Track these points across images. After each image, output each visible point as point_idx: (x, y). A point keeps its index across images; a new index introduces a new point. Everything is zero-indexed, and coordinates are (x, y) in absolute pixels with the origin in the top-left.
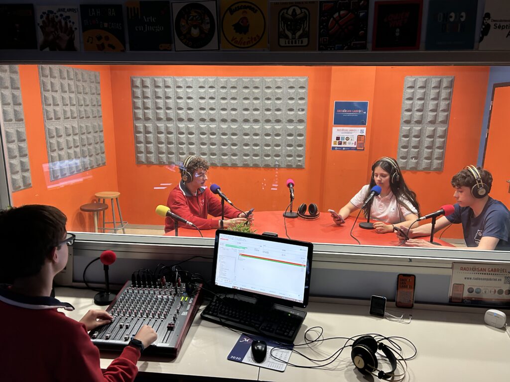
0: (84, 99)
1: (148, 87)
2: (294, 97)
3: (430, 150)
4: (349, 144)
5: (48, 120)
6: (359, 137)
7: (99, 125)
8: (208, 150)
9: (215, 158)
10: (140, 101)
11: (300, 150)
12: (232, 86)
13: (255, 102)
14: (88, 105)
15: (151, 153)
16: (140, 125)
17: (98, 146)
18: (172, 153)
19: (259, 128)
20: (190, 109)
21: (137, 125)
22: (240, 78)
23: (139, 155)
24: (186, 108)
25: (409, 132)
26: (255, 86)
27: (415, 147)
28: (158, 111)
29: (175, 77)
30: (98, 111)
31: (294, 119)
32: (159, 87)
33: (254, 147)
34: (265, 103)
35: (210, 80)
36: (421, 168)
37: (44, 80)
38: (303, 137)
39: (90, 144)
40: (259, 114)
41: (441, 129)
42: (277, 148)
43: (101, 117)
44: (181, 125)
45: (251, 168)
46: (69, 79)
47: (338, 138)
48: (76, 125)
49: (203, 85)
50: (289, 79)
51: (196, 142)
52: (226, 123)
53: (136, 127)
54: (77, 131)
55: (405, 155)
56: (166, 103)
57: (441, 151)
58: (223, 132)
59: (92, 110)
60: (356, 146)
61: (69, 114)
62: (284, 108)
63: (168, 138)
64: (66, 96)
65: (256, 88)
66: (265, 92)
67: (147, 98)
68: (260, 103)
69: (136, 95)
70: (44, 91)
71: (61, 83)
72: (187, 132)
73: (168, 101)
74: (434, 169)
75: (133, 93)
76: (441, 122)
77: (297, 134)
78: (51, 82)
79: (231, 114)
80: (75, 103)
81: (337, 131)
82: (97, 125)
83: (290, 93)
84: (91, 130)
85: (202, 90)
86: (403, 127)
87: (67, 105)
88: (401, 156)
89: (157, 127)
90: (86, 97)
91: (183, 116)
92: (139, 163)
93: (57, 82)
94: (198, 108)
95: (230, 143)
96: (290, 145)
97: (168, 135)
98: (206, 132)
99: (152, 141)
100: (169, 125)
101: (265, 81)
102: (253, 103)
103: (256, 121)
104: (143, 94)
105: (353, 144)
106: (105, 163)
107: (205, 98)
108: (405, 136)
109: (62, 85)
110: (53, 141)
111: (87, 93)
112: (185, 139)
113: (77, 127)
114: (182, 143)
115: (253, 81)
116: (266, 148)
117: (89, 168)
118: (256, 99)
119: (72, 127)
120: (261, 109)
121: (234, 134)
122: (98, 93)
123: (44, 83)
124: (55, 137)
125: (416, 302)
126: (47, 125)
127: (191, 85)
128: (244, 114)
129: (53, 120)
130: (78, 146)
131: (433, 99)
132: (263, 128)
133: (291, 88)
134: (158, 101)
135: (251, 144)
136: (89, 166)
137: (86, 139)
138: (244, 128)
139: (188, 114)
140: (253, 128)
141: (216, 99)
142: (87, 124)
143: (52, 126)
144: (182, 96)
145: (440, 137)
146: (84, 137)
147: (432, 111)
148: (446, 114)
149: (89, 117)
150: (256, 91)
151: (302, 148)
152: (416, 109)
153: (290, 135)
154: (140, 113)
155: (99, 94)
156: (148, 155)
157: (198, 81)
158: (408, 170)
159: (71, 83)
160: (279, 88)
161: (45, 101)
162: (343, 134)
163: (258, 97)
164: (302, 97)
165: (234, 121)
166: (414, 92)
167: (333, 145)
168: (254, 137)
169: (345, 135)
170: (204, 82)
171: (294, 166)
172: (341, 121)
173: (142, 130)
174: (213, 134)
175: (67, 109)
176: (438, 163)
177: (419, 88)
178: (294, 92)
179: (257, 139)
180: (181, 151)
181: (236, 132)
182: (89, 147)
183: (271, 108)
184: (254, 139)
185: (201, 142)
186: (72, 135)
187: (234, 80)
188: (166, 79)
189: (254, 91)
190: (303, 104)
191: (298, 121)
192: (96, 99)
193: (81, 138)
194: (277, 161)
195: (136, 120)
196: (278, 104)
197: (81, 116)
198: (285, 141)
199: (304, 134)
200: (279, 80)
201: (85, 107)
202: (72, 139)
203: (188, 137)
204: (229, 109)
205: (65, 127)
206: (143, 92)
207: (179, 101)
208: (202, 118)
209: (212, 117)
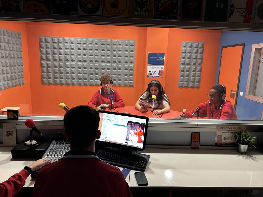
0: (13, 47)
1: (49, 42)
2: (128, 50)
3: (194, 78)
4: (156, 74)
6: (161, 71)
7: (21, 62)
8: (82, 77)
9: (86, 81)
10: (44, 49)
11: (131, 77)
12: (96, 43)
13: (108, 52)
15: (50, 78)
16: (44, 63)
17: (20, 74)
18: (62, 78)
19: (110, 65)
20: (73, 55)
21: (42, 63)
22: (100, 39)
23: (43, 79)
24: (70, 54)
25: (184, 69)
27: (187, 76)
28: (54, 55)
29: (64, 37)
30: (20, 54)
31: (128, 61)
32: (55, 42)
34: (113, 53)
35: (84, 39)
36: (190, 87)
38: (133, 71)
39: (15, 72)
40: (110, 58)
41: (198, 68)
42: (119, 76)
43: (22, 57)
44: (68, 63)
46: (4, 36)
47: (150, 71)
48: (7, 61)
49: (80, 42)
50: (125, 41)
51: (76, 72)
52: (92, 63)
53: (42, 64)
54: (8, 65)
55: (182, 80)
57: (199, 78)
58: (91, 67)
59: (17, 54)
60: (159, 75)
61: (4, 55)
62: (123, 56)
63: (60, 70)
65: (108, 44)
66: (113, 47)
67: (48, 48)
68: (110, 53)
69: (42, 47)
72: (71, 67)
73: (60, 50)
74: (196, 87)
75: (40, 45)
76: (198, 64)
77: (130, 69)
79: (95, 58)
80: (7, 49)
81: (150, 68)
82: (19, 62)
83: (126, 48)
84: (16, 64)
85: (79, 45)
86: (182, 67)
87: (3, 50)
88: (180, 80)
89: (54, 64)
91: (69, 59)
92: (43, 83)
94: (77, 55)
95: (94, 73)
96: (126, 75)
97: (60, 69)
98: (81, 67)
99: (51, 72)
100: (61, 63)
101: (113, 41)
103: (108, 62)
104: (46, 46)
105: (158, 75)
106: (24, 83)
107: (81, 49)
108: (182, 71)
111: (14, 44)
112: (69, 71)
113: (8, 62)
114: (68, 73)
115: (107, 41)
116: (114, 76)
117: (15, 86)
119: (6, 62)
120: (111, 56)
125: (201, 146)
127: (73, 42)
128: (102, 58)
130: (8, 73)
131: (195, 53)
132: (112, 66)
133: (127, 45)
134: (55, 50)
136: (15, 85)
137: (13, 70)
138: (102, 65)
139: (71, 57)
140: (107, 65)
141: (87, 50)
142: (14, 61)
144: (68, 48)
145: (198, 71)
146: (12, 68)
147: (195, 58)
148: (201, 60)
149: (15, 57)
150: (108, 46)
151: (132, 76)
152: (187, 58)
153: (126, 69)
154: (44, 56)
155: (21, 45)
156: (49, 79)
157: (77, 40)
158: (183, 87)
159: (6, 38)
160: (120, 45)
162: (153, 69)
163: (109, 49)
164: (132, 50)
165: (96, 61)
166: (186, 49)
167: (148, 75)
168: (108, 70)
170: (80, 40)
171: (128, 85)
172: (151, 62)
173: (45, 66)
174: (85, 68)
175: (3, 52)
176: (198, 84)
177: (189, 47)
178: (128, 48)
179: (109, 71)
180: (67, 77)
181: (97, 67)
182: (15, 74)
183: (116, 55)
184: (107, 71)
185: (79, 72)
186: (5, 66)
187: (97, 40)
188: (59, 38)
189: (107, 46)
190: (132, 54)
191: (130, 62)
192: (19, 47)
193: (11, 69)
194: (120, 83)
195: (42, 60)
196: (120, 53)
197: (11, 57)
198: (124, 73)
199: (133, 69)
200: (120, 41)
201: (13, 52)
202: (5, 69)
203: (71, 70)
204: (94, 55)
205: (2, 62)
206: (46, 45)
207: (66, 50)
208: (79, 60)
209: (84, 59)
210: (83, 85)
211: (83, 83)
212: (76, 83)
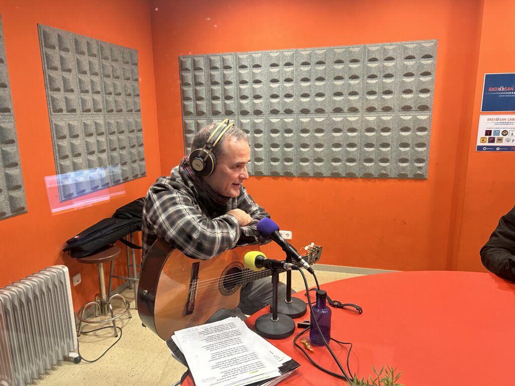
0: (114, 85)
1: (201, 69)
2: (414, 73)
4: (508, 141)
5: (54, 112)
7: (136, 122)
8: (281, 154)
9: (290, 166)
10: (191, 88)
11: (421, 152)
12: (319, 60)
13: (352, 82)
14: (119, 94)
16: (191, 122)
17: (134, 151)
19: (356, 121)
20: (258, 97)
21: (187, 121)
22: (330, 49)
24: (252, 96)
26: (353, 58)
28: (214, 102)
29: (237, 53)
30: (135, 103)
31: (412, 106)
32: (215, 68)
33: (348, 149)
34: (367, 83)
35: (287, 54)
37: (50, 53)
38: (426, 133)
39: (123, 148)
40: (358, 100)
42: (384, 149)
43: (139, 111)
44: (245, 121)
45: (343, 180)
46: (90, 55)
47: (488, 133)
48: (101, 121)
49: (276, 62)
50: (407, 46)
51: (265, 143)
52: (308, 115)
53: (185, 125)
54: (103, 129)
56: (225, 90)
58: (303, 128)
59: (127, 102)
61: (90, 105)
62: (396, 90)
64: (86, 79)
65: (355, 61)
66: (368, 67)
67: (200, 84)
68: (359, 84)
69: (186, 82)
70: (48, 68)
71: (78, 60)
72: (253, 130)
73: (227, 87)
75: (182, 78)
77: (417, 127)
78: (61, 58)
79: (316, 101)
80: (99, 89)
81: (486, 122)
82: (133, 121)
83: (407, 66)
84: (124, 128)
85: (275, 70)
87: (87, 92)
90: (117, 82)
91: (248, 108)
93: (71, 58)
94: (268, 96)
95: (312, 143)
96: (405, 145)
98: (278, 129)
101: (369, 50)
102: (350, 85)
103: (353, 110)
104: (195, 80)
105: (514, 142)
106: (145, 173)
107: (279, 81)
109: (78, 63)
110: (64, 143)
111: (118, 78)
113: (102, 123)
115: (351, 52)
116: (367, 149)
117: (122, 181)
118: (354, 77)
119: (96, 123)
120: (360, 93)
121: (319, 131)
122: (135, 78)
123: (48, 57)
124: (68, 137)
126: (53, 120)
127: (259, 63)
128: (335, 101)
129: (65, 112)
130: (103, 151)
132: (363, 120)
133: (410, 58)
134: (215, 88)
135: (344, 144)
136: (121, 179)
137: (116, 141)
138: (334, 121)
139: (254, 105)
140: (348, 121)
141: (294, 81)
142: (118, 121)
143: (62, 121)
144: (247, 80)
146: (114, 138)
149: (121, 111)
150: (354, 66)
151: (425, 149)
153: (406, 129)
154: (190, 105)
155: (137, 80)
157: (269, 56)
159: (95, 61)
160: (390, 59)
161: (50, 84)
162: (497, 126)
163: (357, 74)
164: (426, 71)
165: (320, 111)
167: (479, 143)
168: (350, 134)
169: (501, 128)
170: (278, 58)
172: (493, 105)
173: (193, 128)
174: (289, 131)
175: (87, 97)
178: (414, 64)
179: (353, 137)
181: (321, 127)
182: (121, 152)
183: (377, 91)
184: (348, 137)
185: (272, 142)
186: (95, 135)
187: (321, 52)
188: (225, 57)
189: (350, 66)
190: (427, 82)
191: (418, 108)
192: (133, 86)
193: (109, 139)
194: (384, 168)
195: (186, 116)
196: (388, 84)
197: (109, 109)
198: (397, 139)
199: (428, 128)
200: (391, 48)
201: (116, 96)
202: (95, 141)
203: (254, 137)
204: (313, 94)
205: (84, 123)
206: (195, 77)
207: (243, 87)
208: (274, 110)
209: (288, 108)
210: (282, 176)
211: (282, 169)
212: (265, 172)
